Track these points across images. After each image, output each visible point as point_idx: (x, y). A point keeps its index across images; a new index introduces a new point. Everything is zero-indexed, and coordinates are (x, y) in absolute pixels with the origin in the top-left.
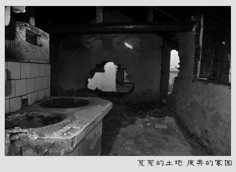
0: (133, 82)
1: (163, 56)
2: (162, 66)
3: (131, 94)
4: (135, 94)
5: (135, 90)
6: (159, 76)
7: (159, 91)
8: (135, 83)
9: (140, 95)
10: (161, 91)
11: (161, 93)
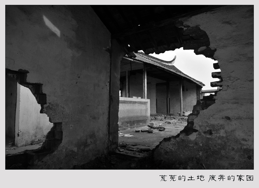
0: (60, 121)
1: (111, 66)
2: (110, 85)
3: (55, 153)
4: (64, 150)
5: (63, 141)
6: (106, 104)
7: (107, 135)
8: (63, 123)
9: (75, 149)
10: (109, 133)
11: (109, 137)
